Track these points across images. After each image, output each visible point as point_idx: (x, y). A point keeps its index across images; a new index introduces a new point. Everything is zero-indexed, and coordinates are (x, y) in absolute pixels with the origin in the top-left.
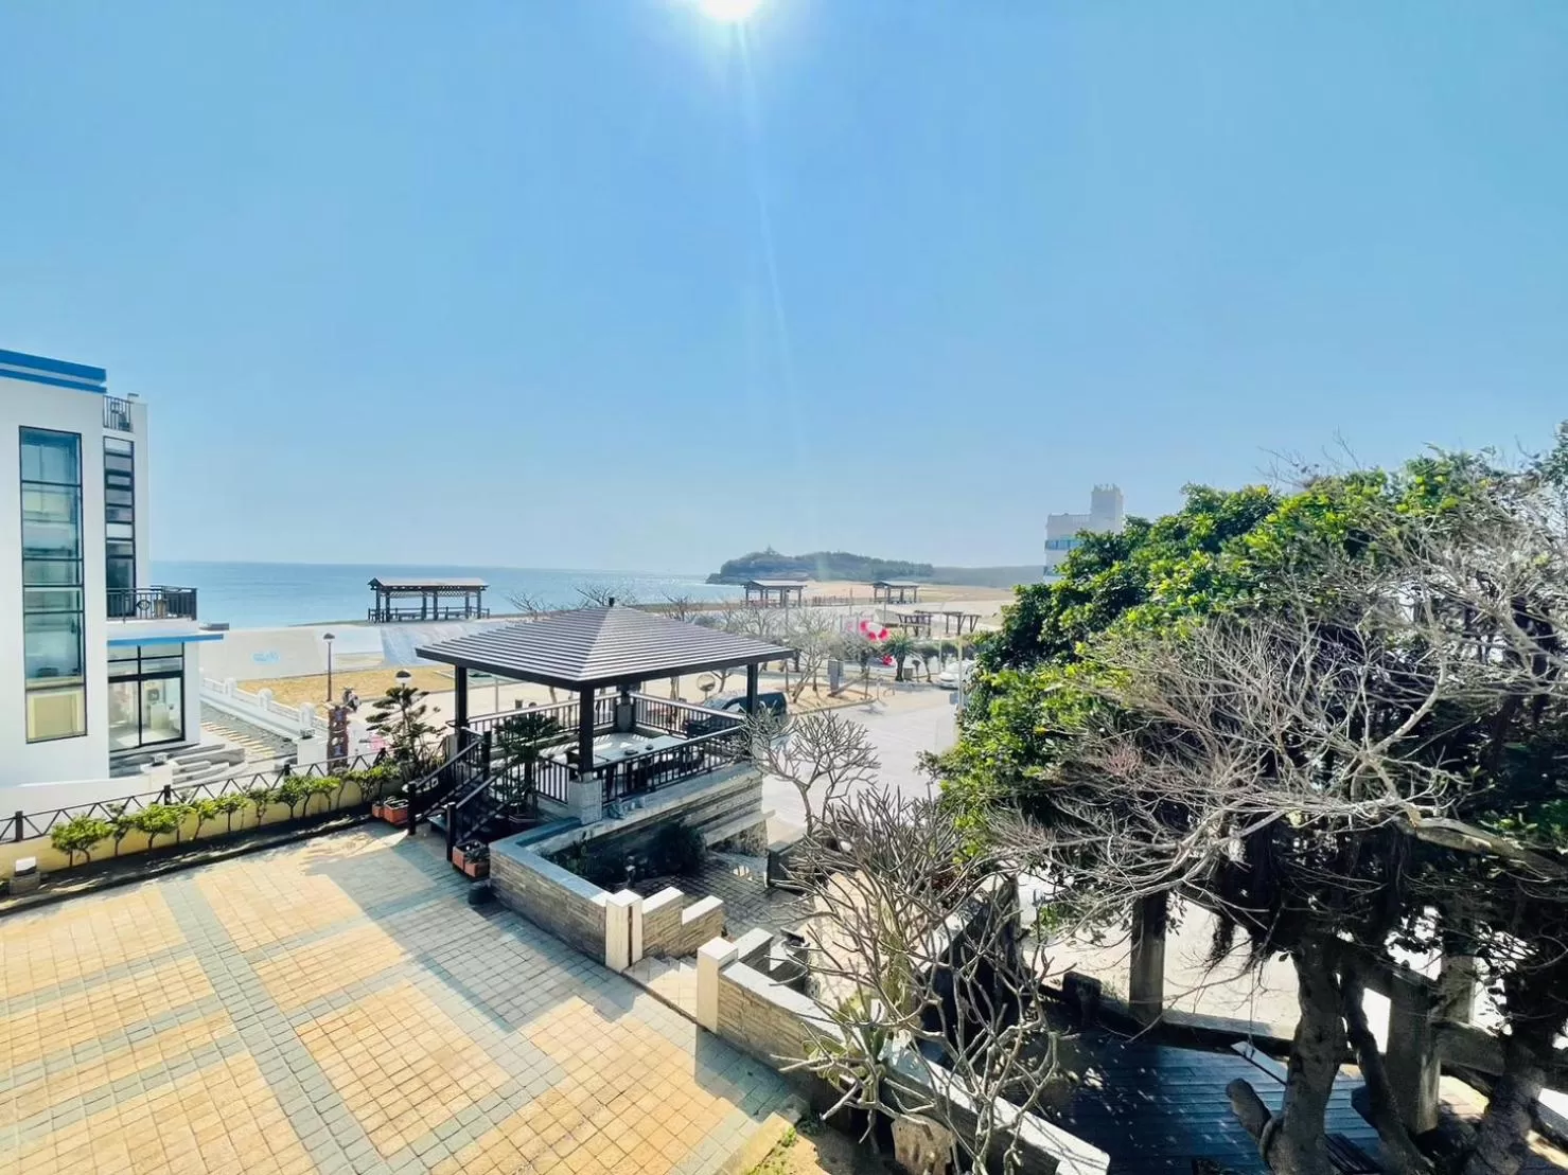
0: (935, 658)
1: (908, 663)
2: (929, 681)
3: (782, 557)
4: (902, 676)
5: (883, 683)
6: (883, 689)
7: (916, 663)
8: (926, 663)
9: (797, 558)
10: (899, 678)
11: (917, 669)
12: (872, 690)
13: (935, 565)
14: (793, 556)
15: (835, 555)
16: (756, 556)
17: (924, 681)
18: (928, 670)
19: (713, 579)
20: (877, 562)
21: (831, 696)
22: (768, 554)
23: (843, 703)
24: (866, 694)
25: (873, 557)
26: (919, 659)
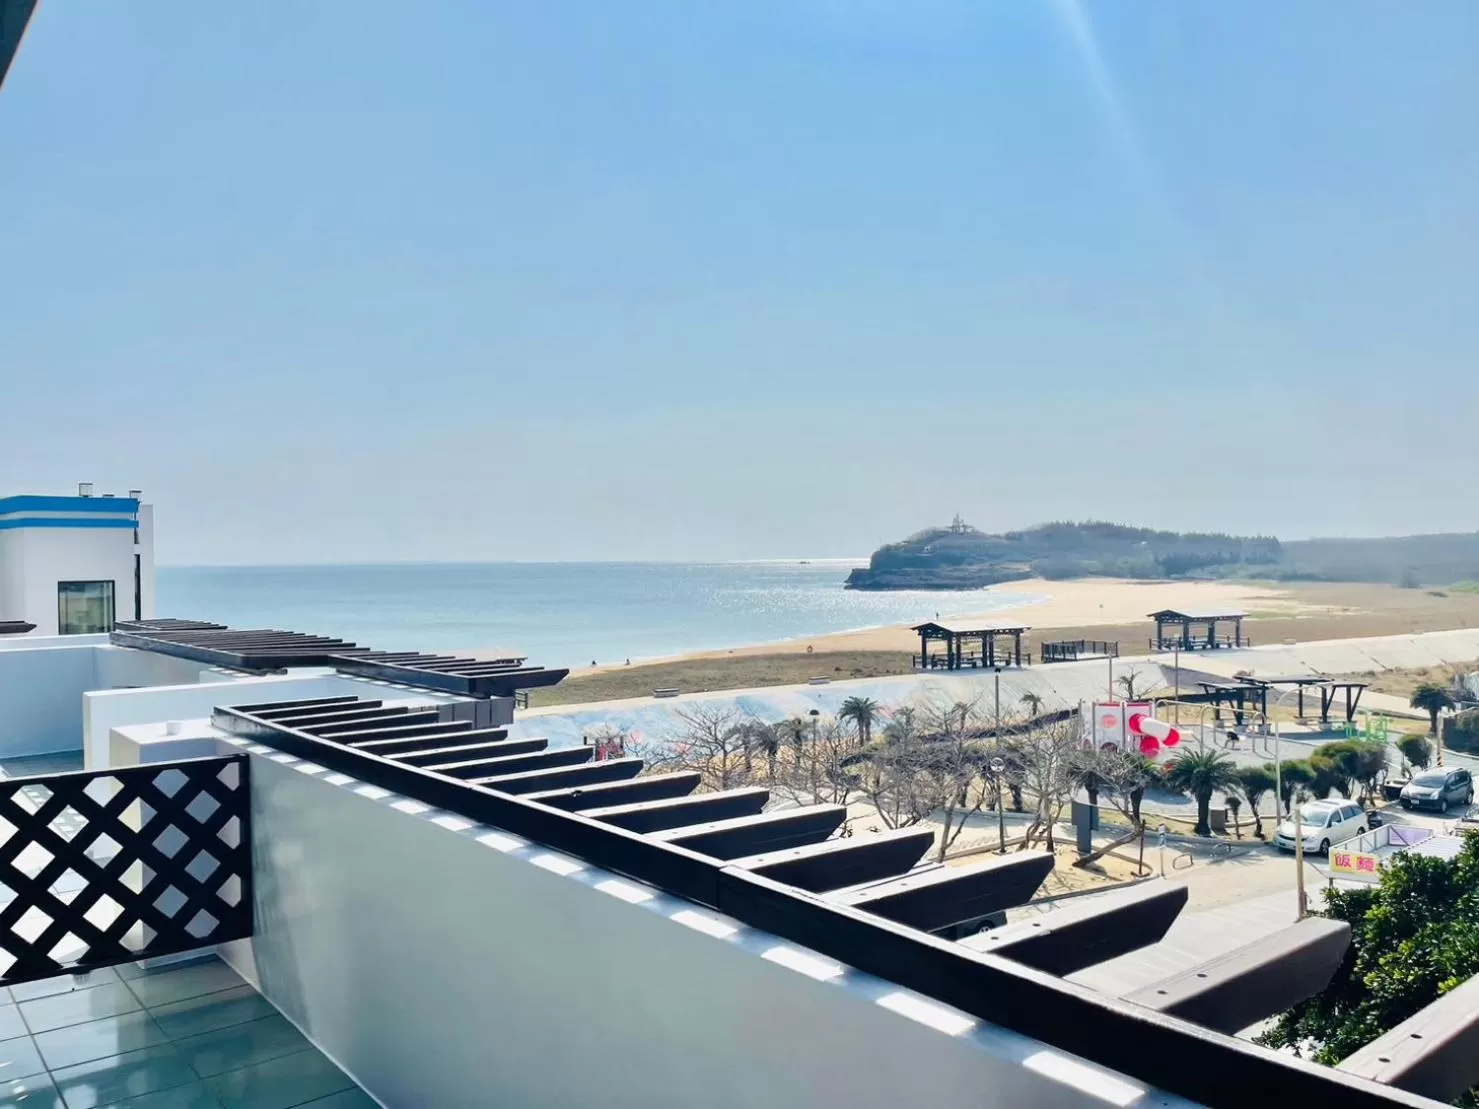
0: (1269, 793)
1: (1217, 802)
2: (1258, 834)
3: (982, 536)
4: (1206, 824)
5: (1173, 840)
6: (1171, 853)
7: (1234, 804)
8: (1253, 802)
9: (1011, 537)
10: (1201, 828)
11: (1236, 813)
12: (1151, 854)
13: (1282, 538)
14: (1002, 531)
15: (1083, 527)
16: (935, 535)
17: (1248, 835)
18: (1255, 814)
19: (859, 580)
20: (1168, 538)
21: (1078, 864)
22: (956, 532)
23: (1100, 882)
24: (1140, 863)
25: (1158, 529)
26: (1241, 793)
